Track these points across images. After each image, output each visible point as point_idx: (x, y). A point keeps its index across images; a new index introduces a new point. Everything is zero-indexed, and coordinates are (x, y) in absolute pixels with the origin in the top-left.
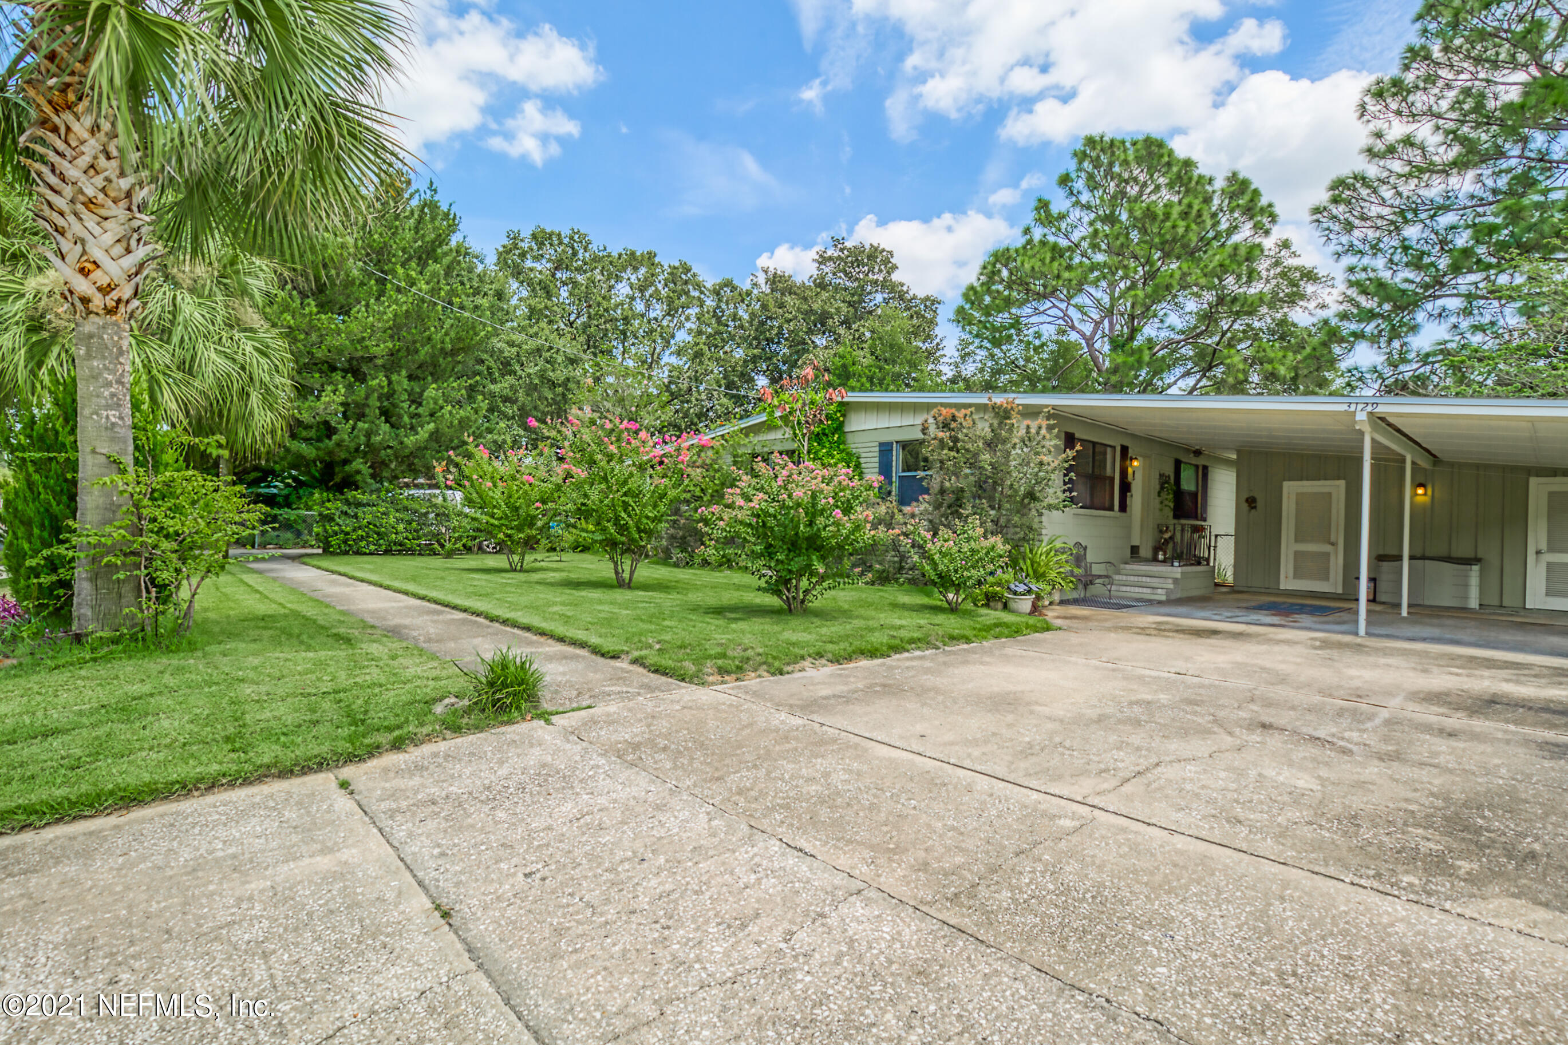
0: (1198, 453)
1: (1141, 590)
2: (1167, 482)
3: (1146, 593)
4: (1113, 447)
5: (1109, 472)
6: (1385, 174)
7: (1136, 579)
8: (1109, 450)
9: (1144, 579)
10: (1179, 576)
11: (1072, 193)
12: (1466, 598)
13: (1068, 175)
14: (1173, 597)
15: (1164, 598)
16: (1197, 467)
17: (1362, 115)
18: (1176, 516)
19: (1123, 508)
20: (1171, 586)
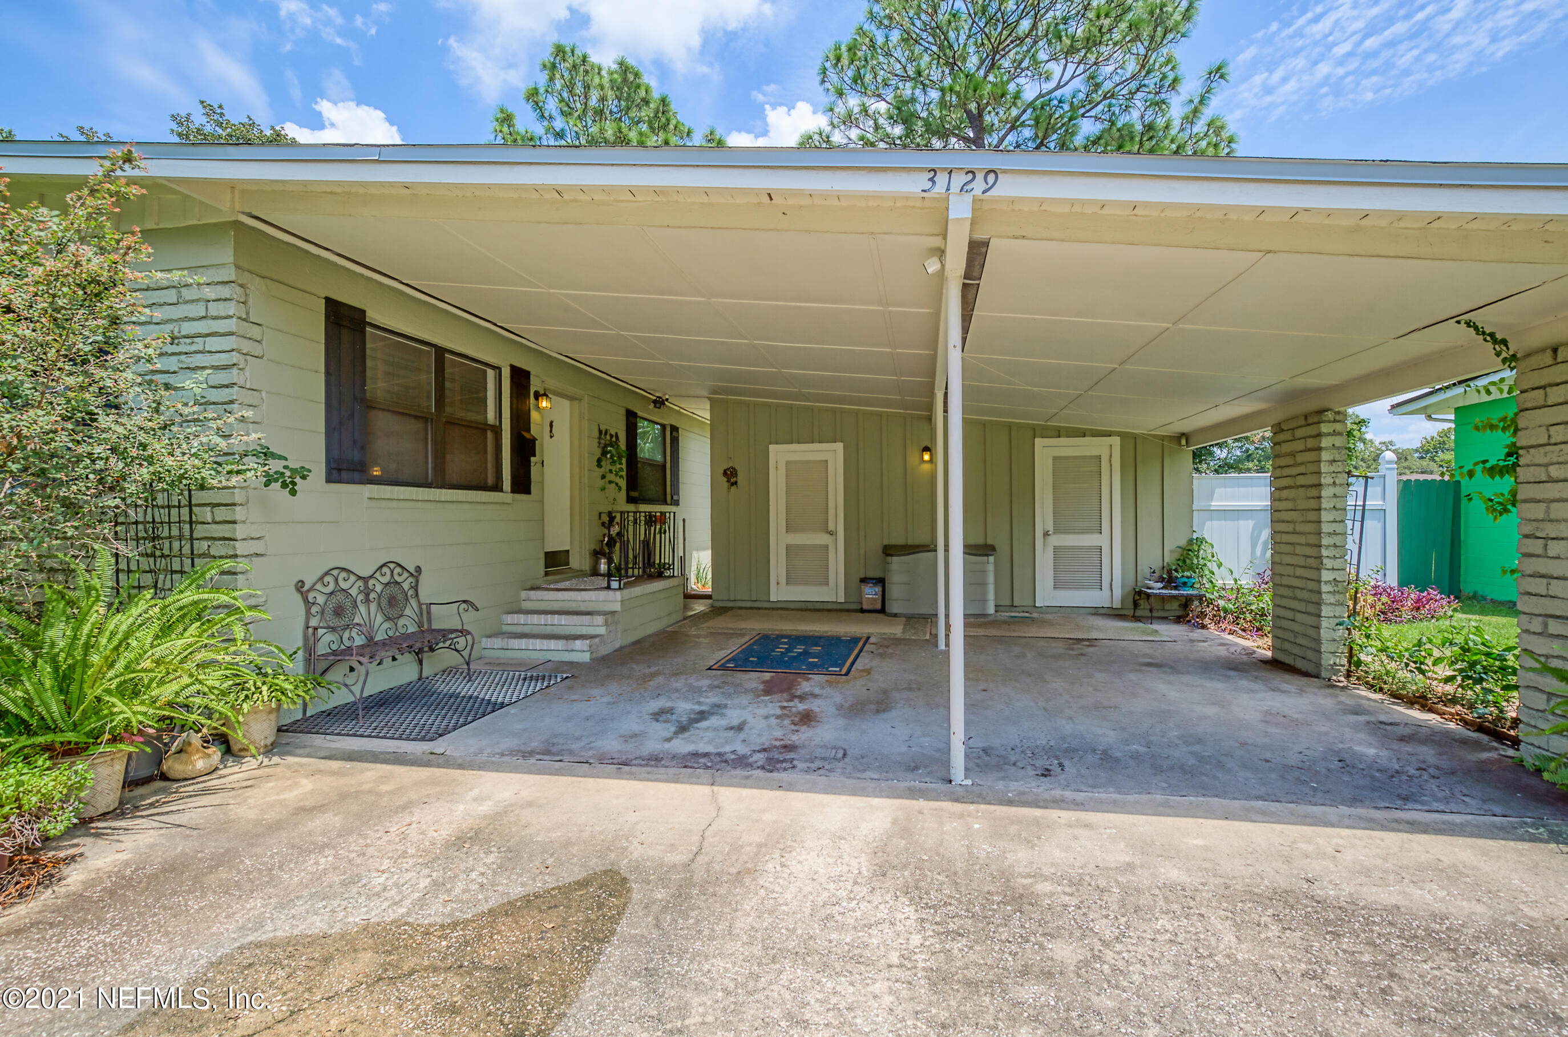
0: (659, 403)
1: (546, 644)
2: (615, 444)
3: (555, 651)
4: (498, 369)
5: (491, 416)
6: (845, 141)
7: (542, 619)
8: (490, 373)
9: (556, 619)
10: (617, 607)
11: (543, 116)
12: (984, 601)
13: (536, 89)
14: (605, 650)
15: (586, 657)
16: (663, 427)
17: (823, 82)
18: (630, 500)
19: (522, 484)
20: (602, 630)
